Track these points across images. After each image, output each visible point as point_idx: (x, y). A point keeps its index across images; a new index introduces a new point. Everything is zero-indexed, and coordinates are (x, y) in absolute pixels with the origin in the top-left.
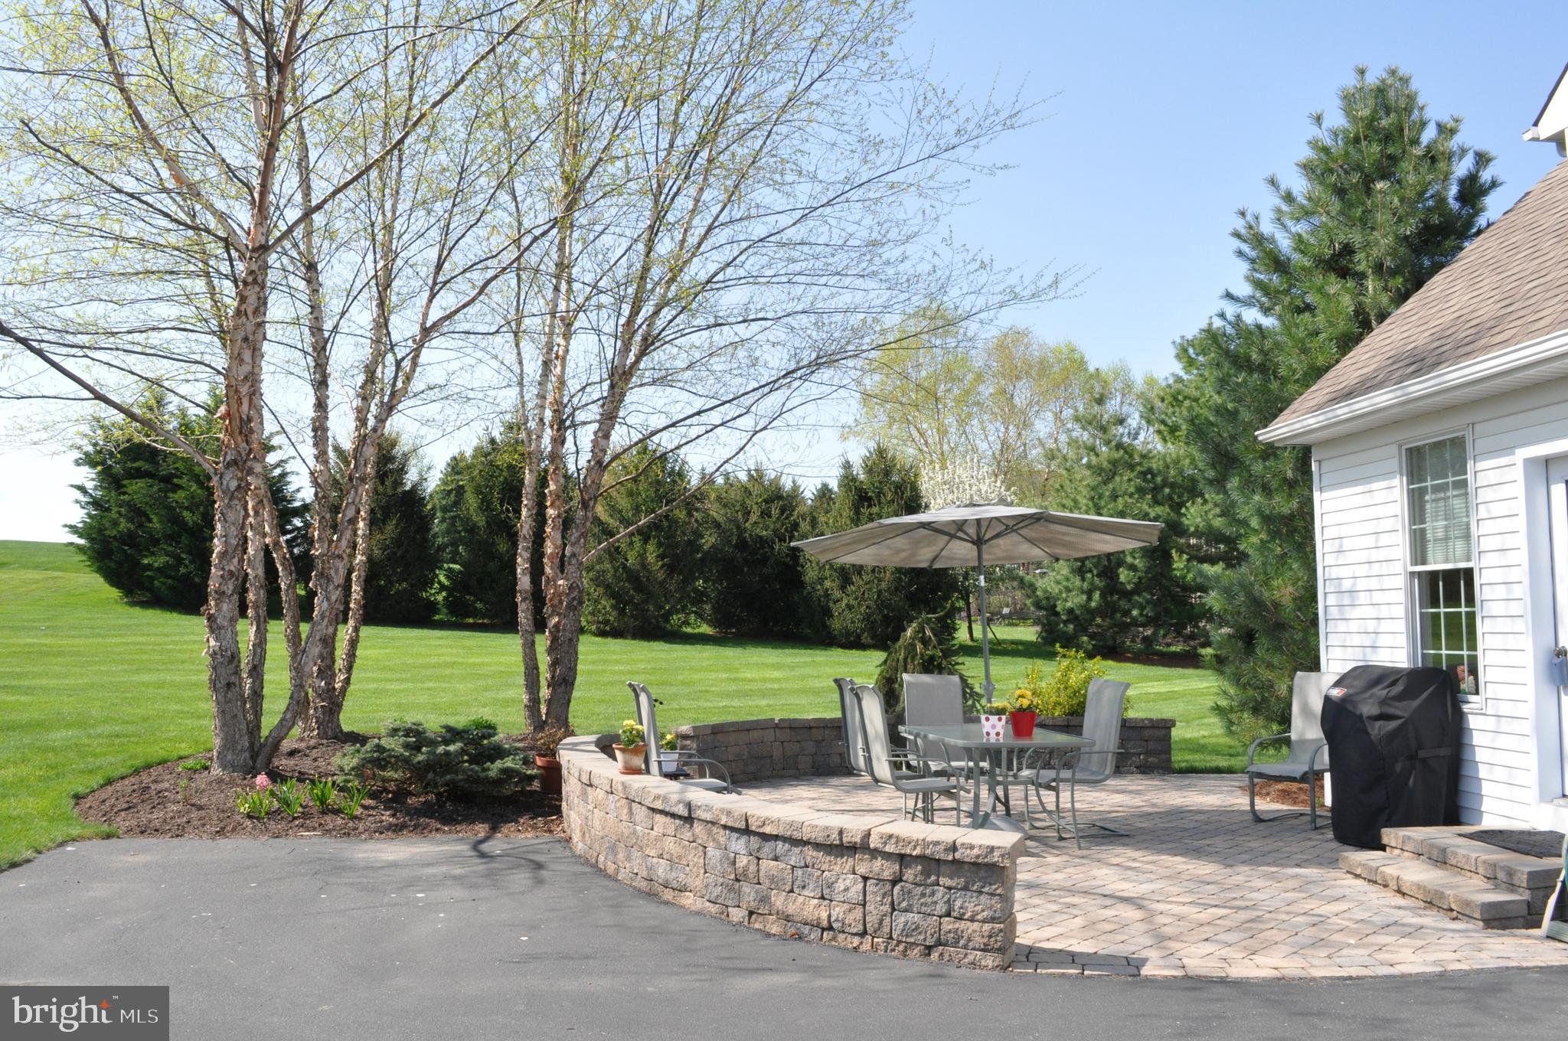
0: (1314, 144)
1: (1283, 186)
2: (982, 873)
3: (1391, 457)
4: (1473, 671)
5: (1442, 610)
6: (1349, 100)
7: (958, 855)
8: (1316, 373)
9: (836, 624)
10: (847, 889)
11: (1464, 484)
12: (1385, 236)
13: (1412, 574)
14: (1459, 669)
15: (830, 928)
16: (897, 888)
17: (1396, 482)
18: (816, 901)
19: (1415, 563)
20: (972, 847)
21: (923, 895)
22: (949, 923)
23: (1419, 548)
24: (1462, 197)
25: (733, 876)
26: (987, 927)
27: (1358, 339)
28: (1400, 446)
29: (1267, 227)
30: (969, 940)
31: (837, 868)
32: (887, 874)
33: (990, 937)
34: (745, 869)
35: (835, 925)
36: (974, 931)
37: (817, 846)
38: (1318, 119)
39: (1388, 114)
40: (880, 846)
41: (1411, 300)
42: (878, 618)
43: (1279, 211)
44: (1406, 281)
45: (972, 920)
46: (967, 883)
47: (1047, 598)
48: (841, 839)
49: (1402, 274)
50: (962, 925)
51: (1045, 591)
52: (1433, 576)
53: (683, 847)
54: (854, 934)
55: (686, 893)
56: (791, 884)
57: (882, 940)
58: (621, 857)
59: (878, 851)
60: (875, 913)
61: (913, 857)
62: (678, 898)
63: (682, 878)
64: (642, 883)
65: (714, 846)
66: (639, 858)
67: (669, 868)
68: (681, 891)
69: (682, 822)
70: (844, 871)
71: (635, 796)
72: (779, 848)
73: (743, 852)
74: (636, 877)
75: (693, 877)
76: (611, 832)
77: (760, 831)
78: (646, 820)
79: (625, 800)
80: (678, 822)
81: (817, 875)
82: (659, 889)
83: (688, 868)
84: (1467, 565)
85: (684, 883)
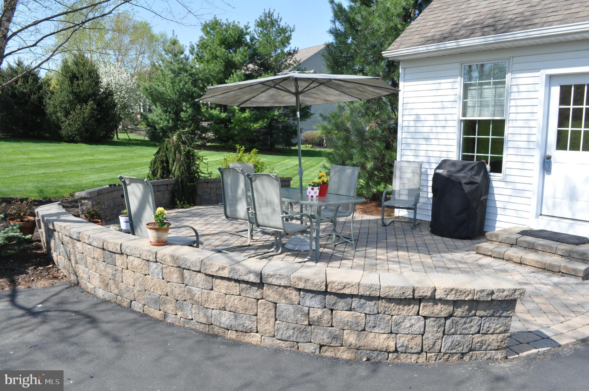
2: (504, 305)
3: (458, 68)
5: (477, 137)
7: (494, 297)
9: (63, 132)
10: (411, 326)
11: (503, 83)
13: (461, 120)
15: (396, 351)
16: (448, 322)
17: (458, 80)
18: (386, 336)
19: (464, 115)
20: (504, 291)
21: (465, 323)
22: (478, 337)
23: (468, 109)
25: (306, 323)
26: (501, 336)
30: (489, 345)
31: (404, 313)
32: (443, 314)
33: (502, 341)
34: (320, 318)
35: (399, 349)
36: (493, 340)
37: (390, 300)
40: (444, 296)
42: (83, 129)
45: (492, 334)
46: (494, 312)
47: (153, 123)
48: (413, 295)
50: (486, 337)
51: (152, 119)
53: (249, 303)
54: (413, 353)
55: (252, 334)
56: (363, 326)
57: (433, 354)
58: (170, 308)
59: (440, 300)
60: (431, 338)
61: (464, 301)
62: (242, 337)
63: (248, 323)
64: (198, 326)
65: (287, 303)
66: (195, 309)
67: (233, 317)
68: (246, 332)
69: (249, 286)
70: (410, 314)
71: (191, 266)
72: (355, 303)
73: (318, 306)
74: (189, 322)
75: (263, 324)
76: (154, 289)
77: (338, 292)
78: (204, 283)
79: (176, 268)
80: (244, 286)
81: (387, 318)
82: (220, 331)
83: (255, 317)
84: (502, 118)
85: (250, 327)
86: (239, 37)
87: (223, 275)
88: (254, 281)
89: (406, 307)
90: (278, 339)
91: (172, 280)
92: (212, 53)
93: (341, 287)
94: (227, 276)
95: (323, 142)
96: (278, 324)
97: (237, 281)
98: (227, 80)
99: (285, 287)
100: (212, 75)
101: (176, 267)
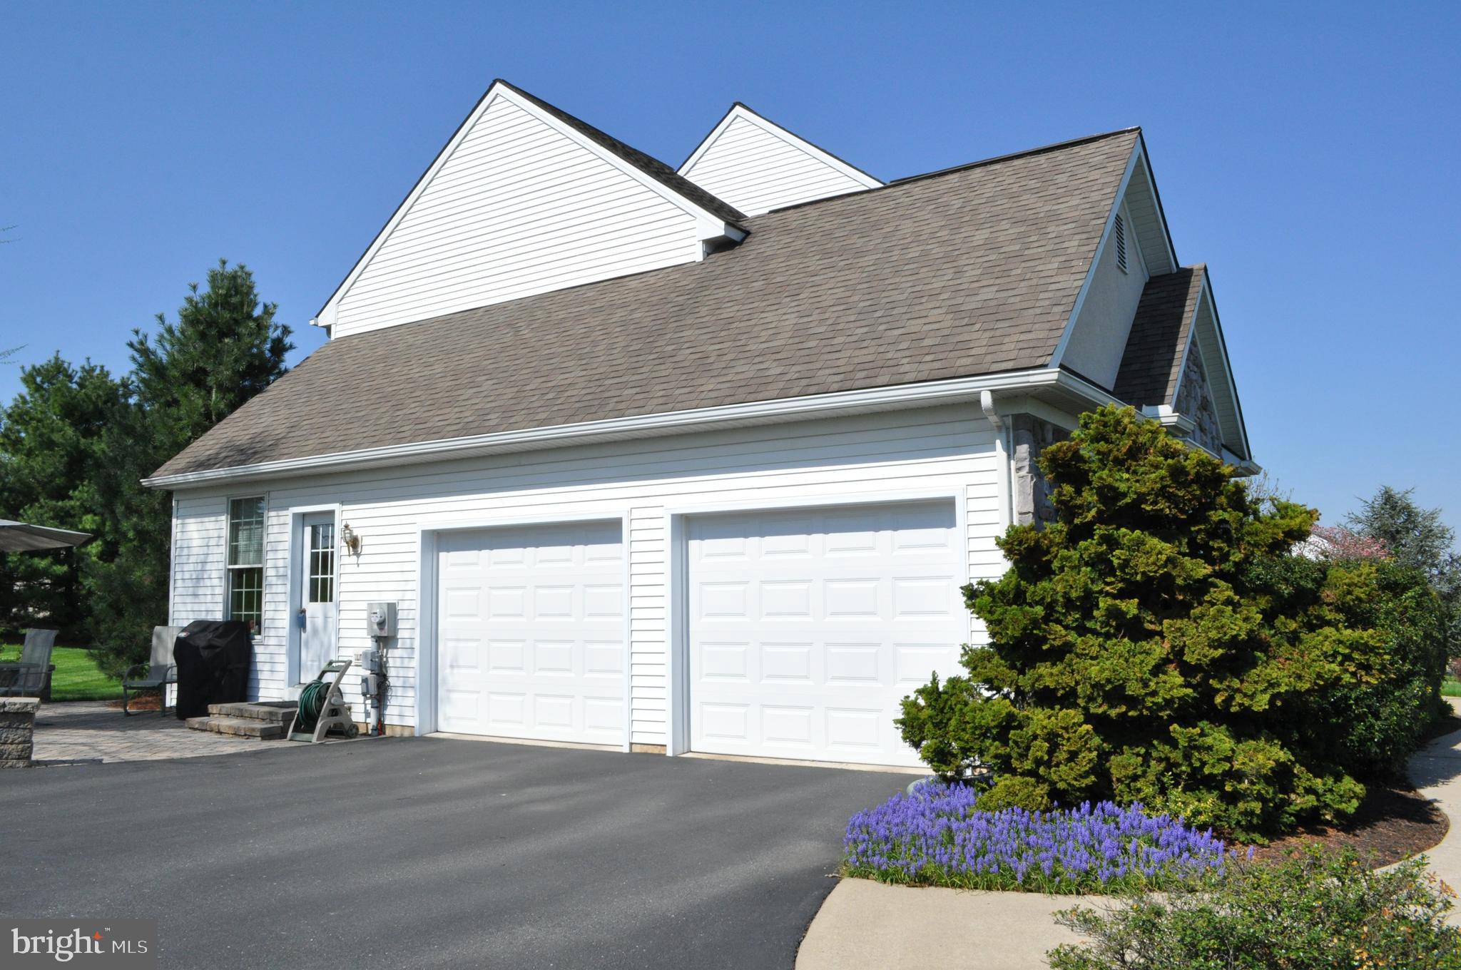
0: (190, 300)
1: (167, 322)
2: (19, 717)
3: (223, 503)
4: (259, 623)
5: (244, 590)
6: (214, 279)
8: (179, 447)
11: (261, 523)
12: (227, 370)
13: (229, 570)
14: (251, 621)
17: (223, 518)
19: (231, 563)
23: (234, 555)
24: (272, 350)
27: (206, 429)
28: (228, 499)
29: (152, 344)
38: (194, 288)
39: (236, 294)
41: (239, 410)
43: (162, 336)
44: (236, 396)
49: (234, 391)
52: (240, 571)
84: (260, 566)
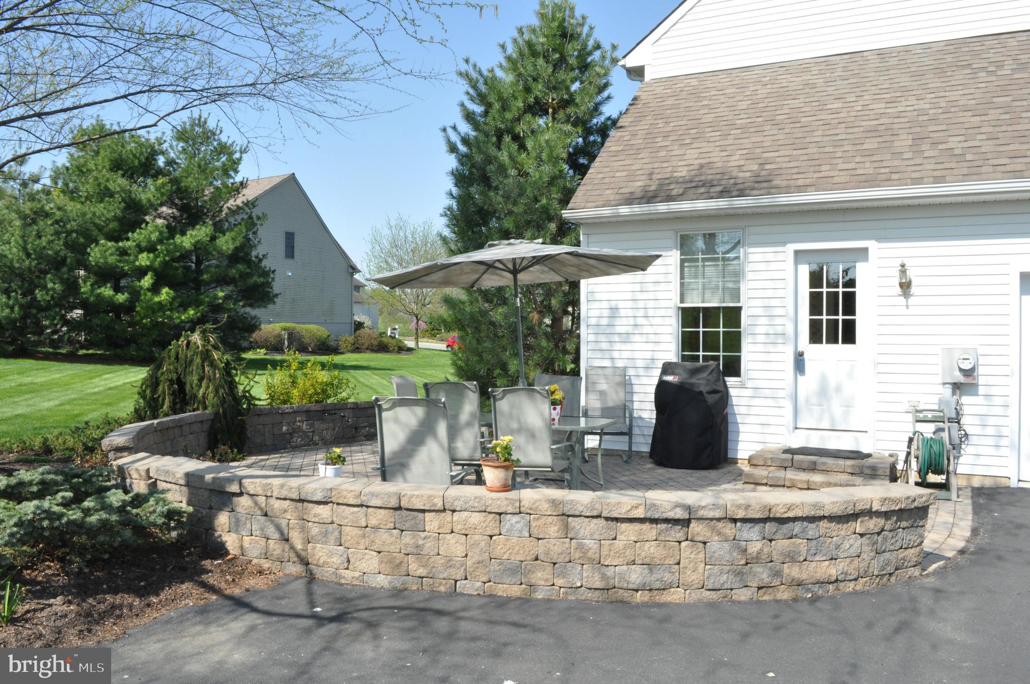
10: (850, 547)
15: (837, 580)
16: (880, 538)
18: (827, 563)
21: (892, 537)
22: (901, 553)
25: (743, 562)
26: (917, 550)
30: (909, 561)
31: (843, 533)
32: (877, 529)
33: (918, 556)
34: (759, 553)
35: (839, 578)
36: (912, 555)
37: (831, 518)
40: (879, 508)
45: (912, 547)
46: (913, 522)
48: (854, 510)
50: (907, 552)
53: (670, 548)
54: (851, 580)
55: (672, 590)
56: (805, 554)
57: (868, 578)
58: (541, 576)
59: (876, 512)
60: (866, 559)
61: (894, 511)
62: (658, 597)
63: (667, 577)
64: (590, 595)
65: (720, 539)
66: (587, 571)
67: (647, 571)
68: (664, 589)
69: (670, 525)
70: (848, 534)
71: (585, 510)
72: (797, 527)
73: (758, 538)
74: (575, 591)
75: (688, 573)
76: (510, 554)
77: (782, 516)
78: (604, 531)
79: (556, 518)
80: (663, 526)
81: (829, 541)
82: (626, 594)
83: (677, 567)
85: (670, 581)
86: (147, 159)
87: (637, 516)
88: (682, 517)
89: (845, 526)
90: (709, 590)
91: (549, 535)
92: (99, 185)
93: (786, 510)
94: (642, 516)
95: (284, 343)
96: (710, 569)
97: (654, 521)
98: (133, 232)
99: (719, 520)
100: (95, 224)
101: (558, 515)
